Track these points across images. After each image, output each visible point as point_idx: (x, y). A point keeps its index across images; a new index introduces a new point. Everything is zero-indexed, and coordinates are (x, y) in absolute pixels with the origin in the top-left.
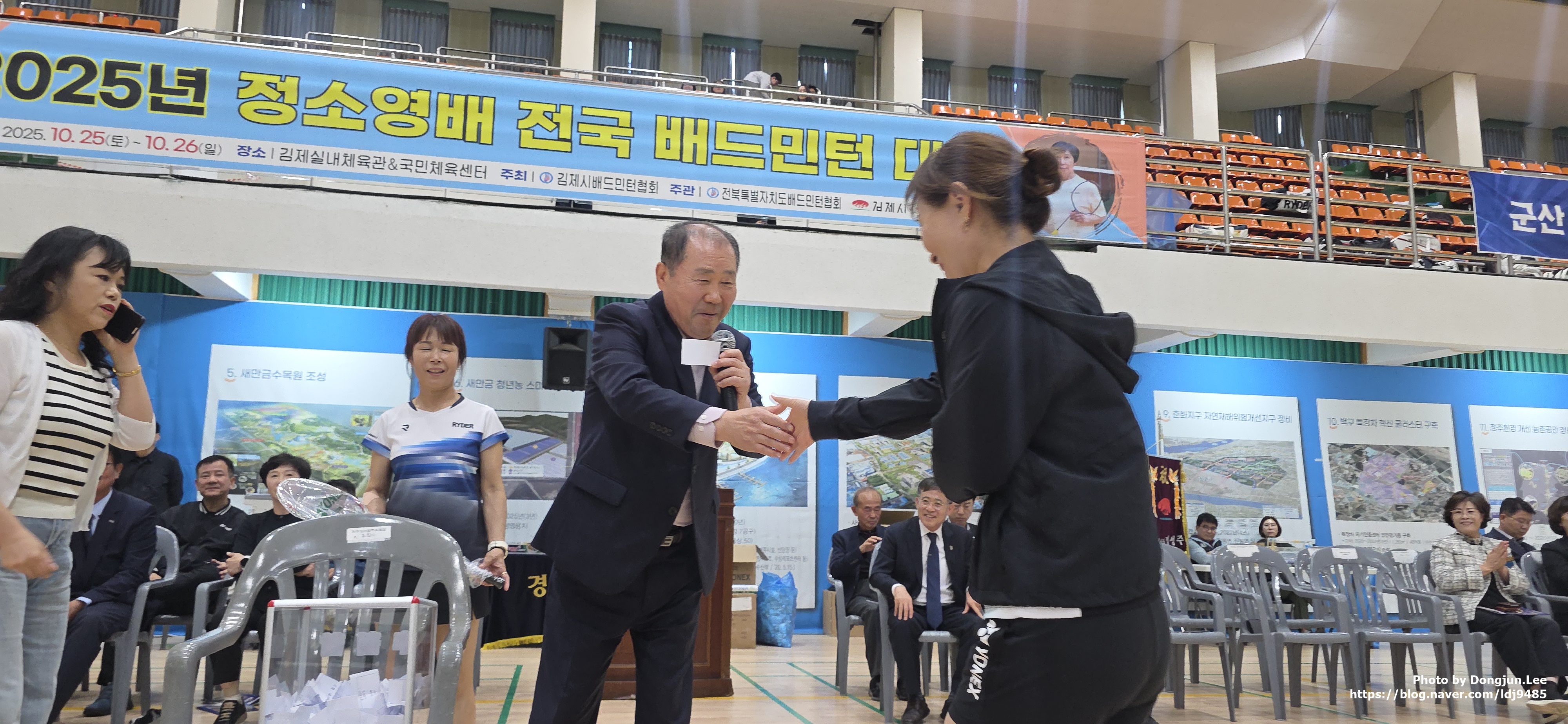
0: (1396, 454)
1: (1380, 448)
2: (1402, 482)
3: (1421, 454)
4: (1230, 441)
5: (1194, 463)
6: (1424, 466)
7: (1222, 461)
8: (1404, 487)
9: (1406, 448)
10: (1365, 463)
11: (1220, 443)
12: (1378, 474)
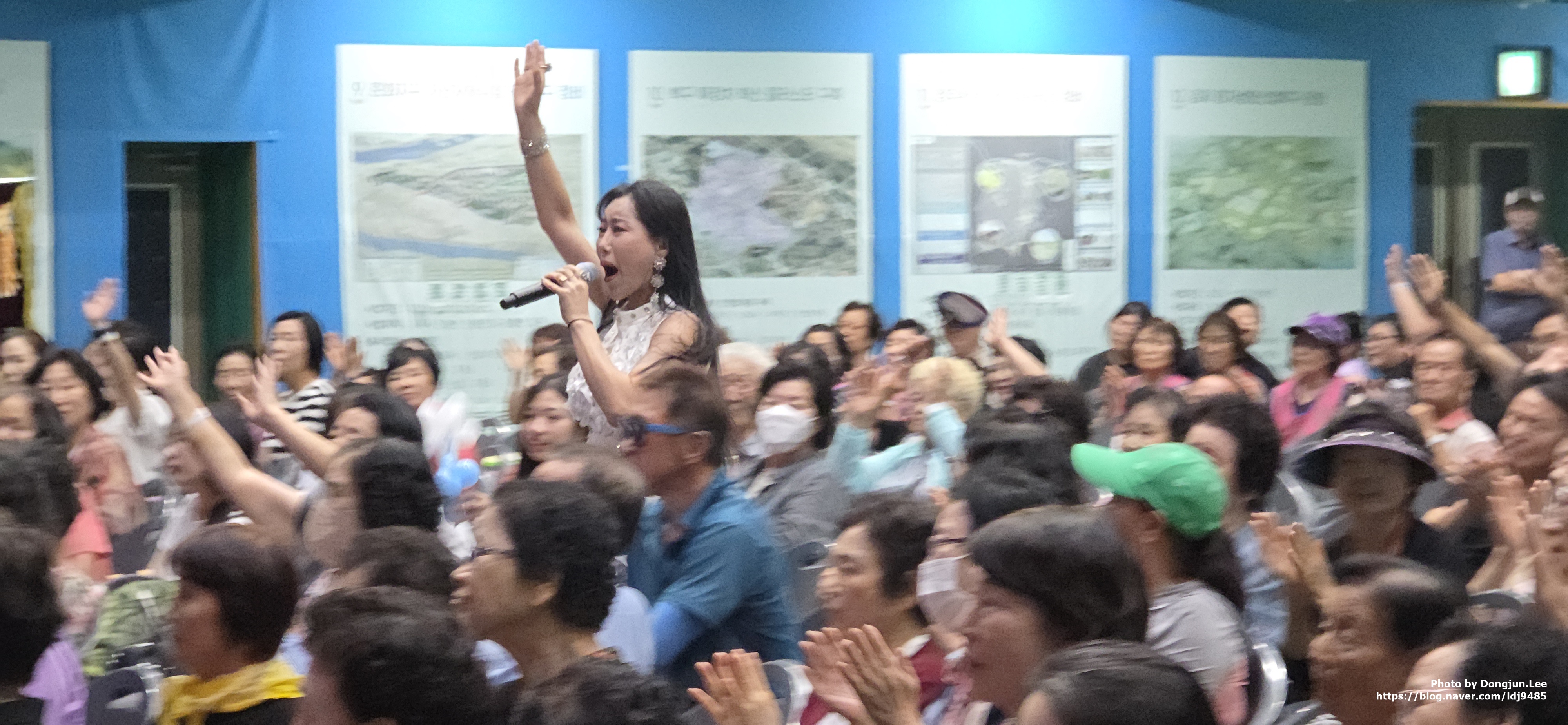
0: (763, 151)
1: (735, 141)
2: (767, 204)
3: (805, 150)
4: (471, 137)
5: (405, 180)
6: (810, 172)
7: (454, 176)
8: (773, 213)
9: (781, 139)
10: (706, 171)
11: (453, 142)
12: (728, 191)
